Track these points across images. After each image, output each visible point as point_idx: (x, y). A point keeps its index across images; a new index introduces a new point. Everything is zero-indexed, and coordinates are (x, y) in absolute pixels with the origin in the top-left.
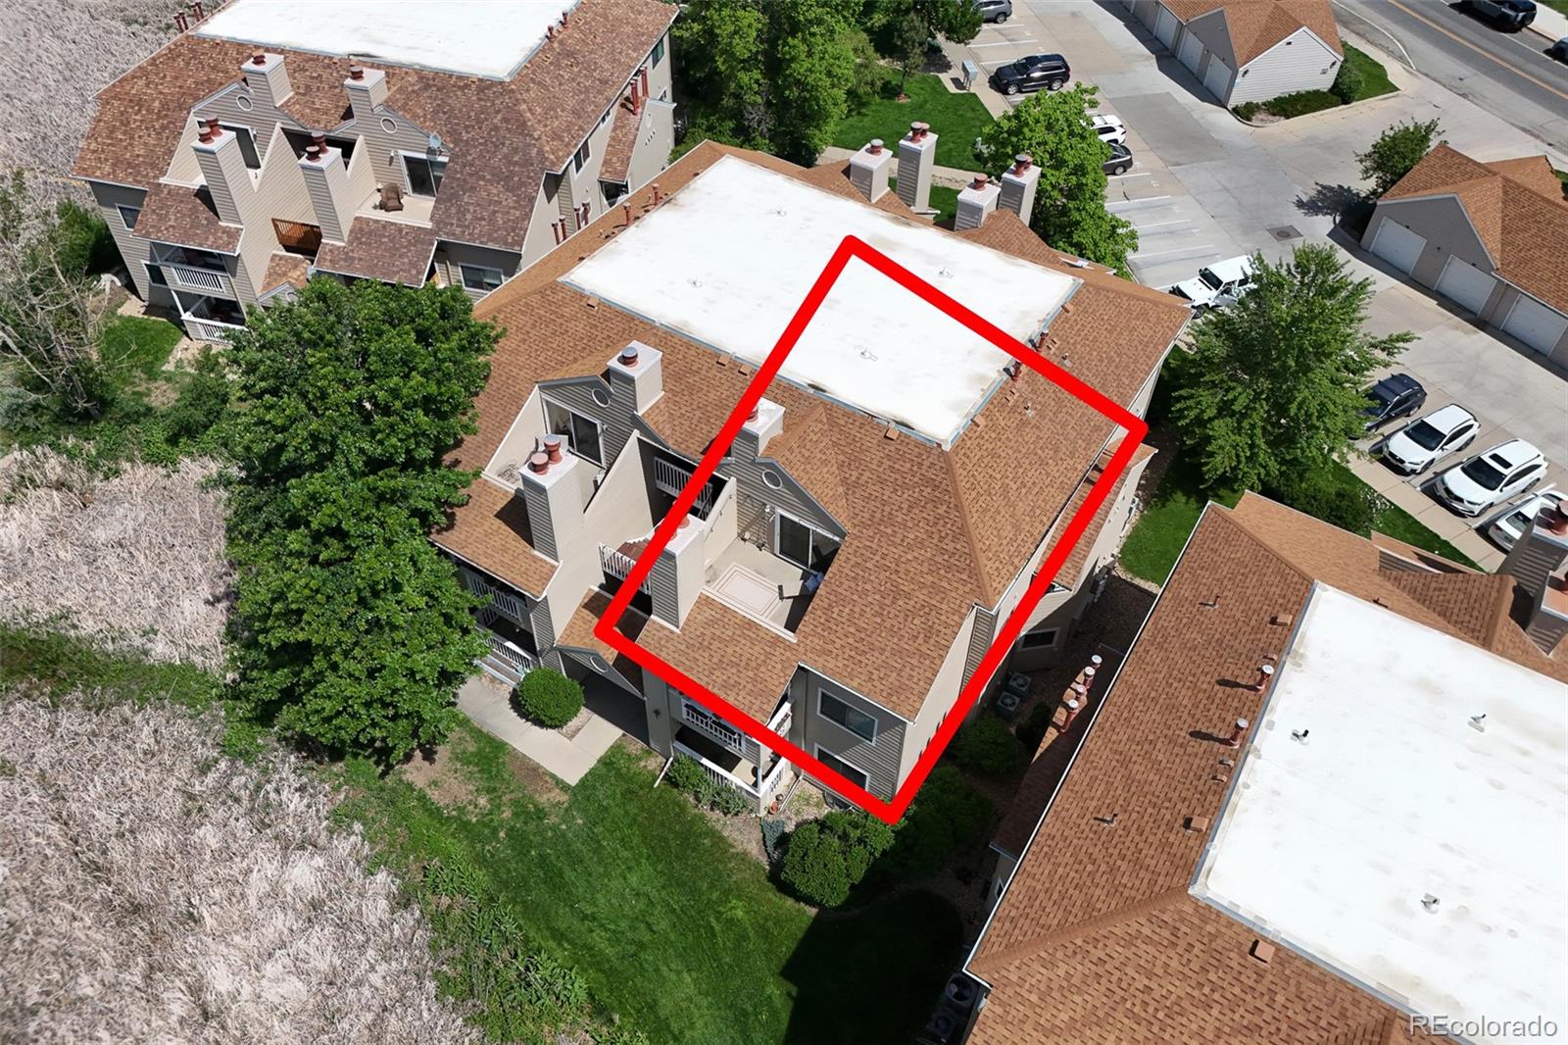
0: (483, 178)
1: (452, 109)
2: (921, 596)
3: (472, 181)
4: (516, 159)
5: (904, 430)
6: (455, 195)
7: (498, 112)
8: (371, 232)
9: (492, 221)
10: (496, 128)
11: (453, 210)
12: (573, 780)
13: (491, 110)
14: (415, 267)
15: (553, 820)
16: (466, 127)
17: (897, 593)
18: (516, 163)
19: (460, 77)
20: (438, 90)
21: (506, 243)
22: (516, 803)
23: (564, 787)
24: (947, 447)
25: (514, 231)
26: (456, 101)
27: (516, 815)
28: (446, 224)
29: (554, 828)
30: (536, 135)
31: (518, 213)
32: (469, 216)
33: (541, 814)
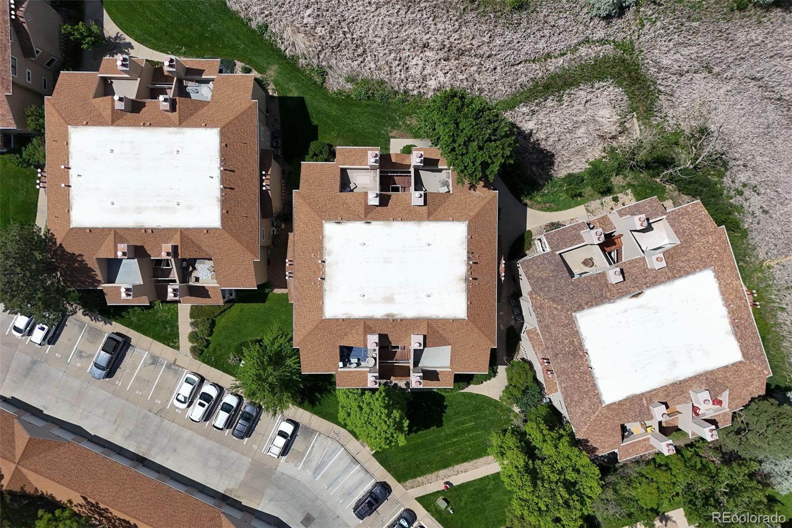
0: (552, 276)
1: (585, 293)
3: (555, 274)
4: (546, 289)
5: (337, 221)
6: (557, 266)
7: (567, 301)
8: (575, 240)
9: (537, 265)
10: (562, 295)
11: (553, 261)
12: (391, 140)
13: (570, 300)
14: (550, 239)
15: (389, 128)
16: (574, 290)
18: (545, 287)
19: (592, 306)
20: (596, 297)
21: (526, 261)
22: (401, 127)
23: (392, 137)
24: (324, 221)
25: (527, 266)
26: (586, 297)
27: (398, 124)
28: (552, 256)
29: (387, 127)
30: (546, 300)
31: (530, 272)
32: (546, 262)
33: (393, 128)
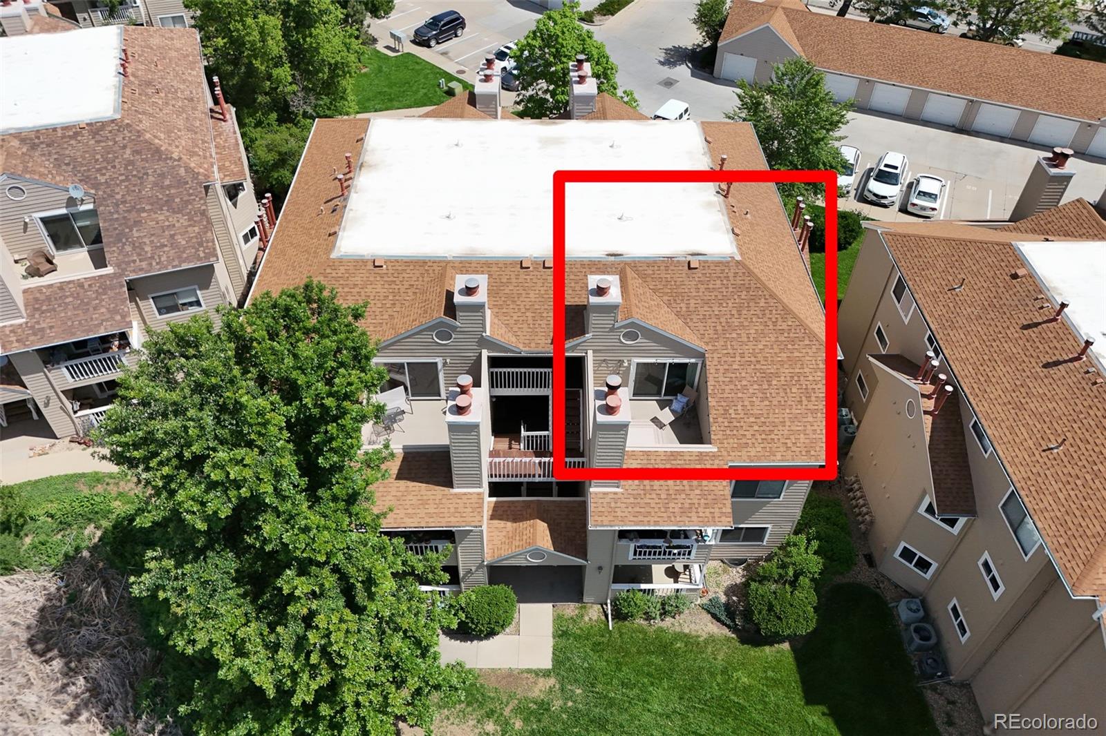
0: (143, 210)
1: (74, 159)
2: (786, 370)
3: (133, 216)
4: (167, 182)
5: (701, 258)
6: (122, 234)
7: (125, 147)
8: (48, 299)
9: (174, 245)
10: (131, 163)
11: (128, 248)
12: (547, 664)
13: (116, 148)
14: (117, 312)
15: (557, 705)
16: (99, 170)
17: (768, 377)
18: (169, 187)
19: (66, 128)
20: (48, 145)
21: (199, 259)
22: (518, 710)
23: (546, 674)
24: (738, 258)
25: (200, 244)
26: (73, 150)
27: (526, 720)
28: (128, 263)
29: (564, 709)
30: (175, 156)
31: (196, 229)
32: (148, 249)
33: (544, 706)
